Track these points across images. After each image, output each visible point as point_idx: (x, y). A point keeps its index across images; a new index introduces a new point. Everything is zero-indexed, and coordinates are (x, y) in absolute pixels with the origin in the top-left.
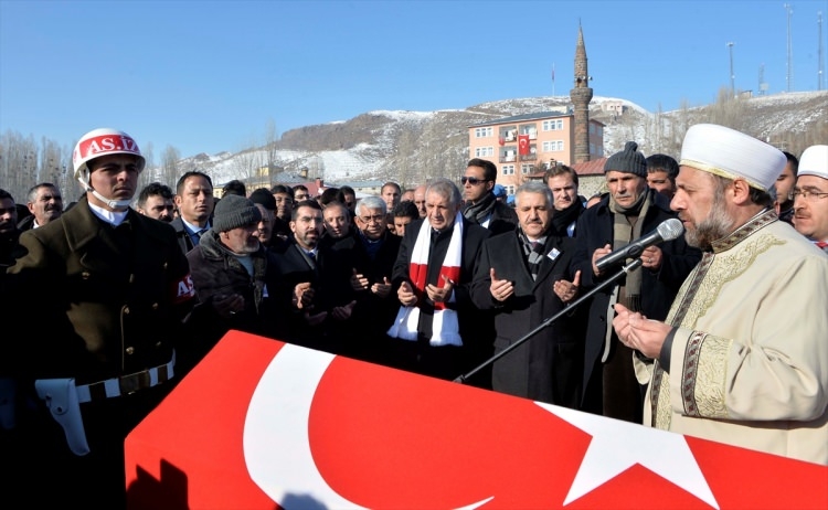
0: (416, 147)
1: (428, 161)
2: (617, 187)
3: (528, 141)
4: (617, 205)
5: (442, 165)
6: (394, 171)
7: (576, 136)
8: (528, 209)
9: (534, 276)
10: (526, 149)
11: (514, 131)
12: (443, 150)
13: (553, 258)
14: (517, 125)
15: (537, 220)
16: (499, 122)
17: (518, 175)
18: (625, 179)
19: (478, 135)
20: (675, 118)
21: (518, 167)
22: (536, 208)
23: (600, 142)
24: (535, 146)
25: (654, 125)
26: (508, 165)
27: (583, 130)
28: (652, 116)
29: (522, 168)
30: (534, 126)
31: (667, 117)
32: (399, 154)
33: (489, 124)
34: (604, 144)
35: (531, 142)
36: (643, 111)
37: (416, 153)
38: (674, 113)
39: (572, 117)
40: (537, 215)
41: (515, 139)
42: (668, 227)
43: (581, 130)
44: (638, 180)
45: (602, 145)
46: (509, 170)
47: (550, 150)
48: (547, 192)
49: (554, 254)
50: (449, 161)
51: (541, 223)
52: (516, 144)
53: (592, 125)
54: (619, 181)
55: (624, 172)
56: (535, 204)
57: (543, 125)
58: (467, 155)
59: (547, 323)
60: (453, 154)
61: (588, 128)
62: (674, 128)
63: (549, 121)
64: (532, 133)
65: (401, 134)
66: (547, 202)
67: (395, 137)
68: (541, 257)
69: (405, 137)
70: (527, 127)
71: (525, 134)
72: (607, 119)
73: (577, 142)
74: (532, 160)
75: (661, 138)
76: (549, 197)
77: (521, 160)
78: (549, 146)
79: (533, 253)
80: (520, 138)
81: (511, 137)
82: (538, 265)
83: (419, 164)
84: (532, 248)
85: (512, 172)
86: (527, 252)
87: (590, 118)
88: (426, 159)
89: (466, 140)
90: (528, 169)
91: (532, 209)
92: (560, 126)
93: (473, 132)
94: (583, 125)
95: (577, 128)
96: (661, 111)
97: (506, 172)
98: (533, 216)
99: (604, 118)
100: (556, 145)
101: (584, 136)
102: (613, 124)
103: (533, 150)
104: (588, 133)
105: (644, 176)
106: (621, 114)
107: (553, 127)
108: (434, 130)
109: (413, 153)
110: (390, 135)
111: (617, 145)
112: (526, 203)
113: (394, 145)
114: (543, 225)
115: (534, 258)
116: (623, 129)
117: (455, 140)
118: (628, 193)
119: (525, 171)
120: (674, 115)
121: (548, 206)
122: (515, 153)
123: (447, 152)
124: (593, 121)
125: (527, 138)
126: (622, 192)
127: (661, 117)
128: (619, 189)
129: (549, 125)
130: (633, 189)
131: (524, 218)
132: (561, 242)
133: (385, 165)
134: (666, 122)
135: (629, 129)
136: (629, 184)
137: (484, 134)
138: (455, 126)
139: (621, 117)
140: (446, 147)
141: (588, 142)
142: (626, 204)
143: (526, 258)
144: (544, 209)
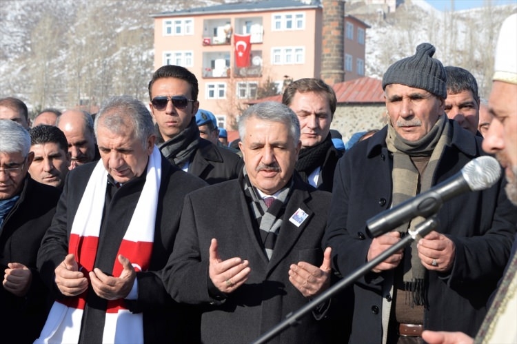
0: (64, 46)
1: (84, 71)
2: (400, 109)
3: (249, 45)
4: (399, 138)
5: (107, 77)
6: (24, 84)
7: (324, 42)
8: (260, 147)
9: (269, 252)
10: (245, 58)
11: (228, 27)
12: (109, 53)
13: (298, 224)
14: (233, 18)
15: (273, 165)
16: (203, 12)
17: (231, 99)
18: (414, 98)
19: (169, 30)
20: (474, 21)
21: (232, 87)
22: (273, 146)
23: (360, 52)
24: (259, 53)
25: (442, 29)
26: (216, 83)
27: (336, 33)
28: (440, 16)
29: (238, 89)
30: (260, 21)
31: (463, 19)
32: (33, 54)
33: (189, 13)
34: (366, 55)
35: (254, 48)
36: (426, 7)
37: (64, 55)
38: (474, 12)
39: (319, 11)
40: (273, 156)
41: (228, 41)
42: (479, 170)
43: (331, 31)
44: (433, 100)
45: (363, 57)
46: (217, 91)
47: (283, 61)
48: (291, 120)
49: (299, 217)
50: (119, 71)
51: (279, 171)
52: (230, 49)
53: (349, 26)
54: (405, 100)
55: (413, 86)
56: (271, 138)
57: (274, 21)
58: (148, 64)
59: (291, 319)
60: (126, 61)
61: (342, 29)
62: (471, 37)
63: (283, 14)
64: (255, 32)
65: (37, 21)
66: (289, 137)
67: (27, 26)
68: (279, 221)
69: (46, 26)
70: (247, 22)
71: (245, 34)
72: (372, 16)
73: (326, 51)
74: (255, 76)
75: (452, 51)
76: (293, 129)
77: (238, 75)
78: (283, 54)
79: (267, 214)
80: (237, 39)
81: (221, 37)
82: (275, 235)
83: (67, 74)
84: (265, 208)
85: (221, 93)
86: (258, 214)
87: (347, 14)
88: (79, 65)
89: (148, 38)
90: (248, 91)
91: (267, 148)
92: (299, 24)
93: (160, 26)
94: (336, 24)
95: (325, 29)
96: (454, 9)
97: (212, 94)
98: (267, 159)
99: (368, 16)
100: (293, 53)
101: (335, 42)
102: (381, 24)
103: (256, 61)
104: (342, 38)
105: (441, 97)
106: (393, 10)
107: (289, 25)
108: (95, 18)
109: (56, 55)
110: (17, 22)
111: (385, 57)
112: (257, 139)
113: (24, 40)
114: (282, 174)
115: (268, 224)
116: (395, 34)
117: (130, 37)
118: (416, 120)
119: (243, 93)
120: (472, 15)
121: (290, 143)
122: (228, 64)
123: (117, 56)
124: (352, 19)
125: (247, 39)
126: (409, 117)
127: (453, 17)
128: (404, 112)
129: (284, 21)
130: (423, 114)
131: (252, 161)
132: (310, 198)
133: (8, 72)
134: (461, 26)
135: (405, 34)
136: (419, 107)
137: (178, 30)
138: (131, 14)
139: (393, 15)
140: (115, 48)
141: (342, 52)
142: (413, 137)
143: (256, 223)
144: (284, 148)
